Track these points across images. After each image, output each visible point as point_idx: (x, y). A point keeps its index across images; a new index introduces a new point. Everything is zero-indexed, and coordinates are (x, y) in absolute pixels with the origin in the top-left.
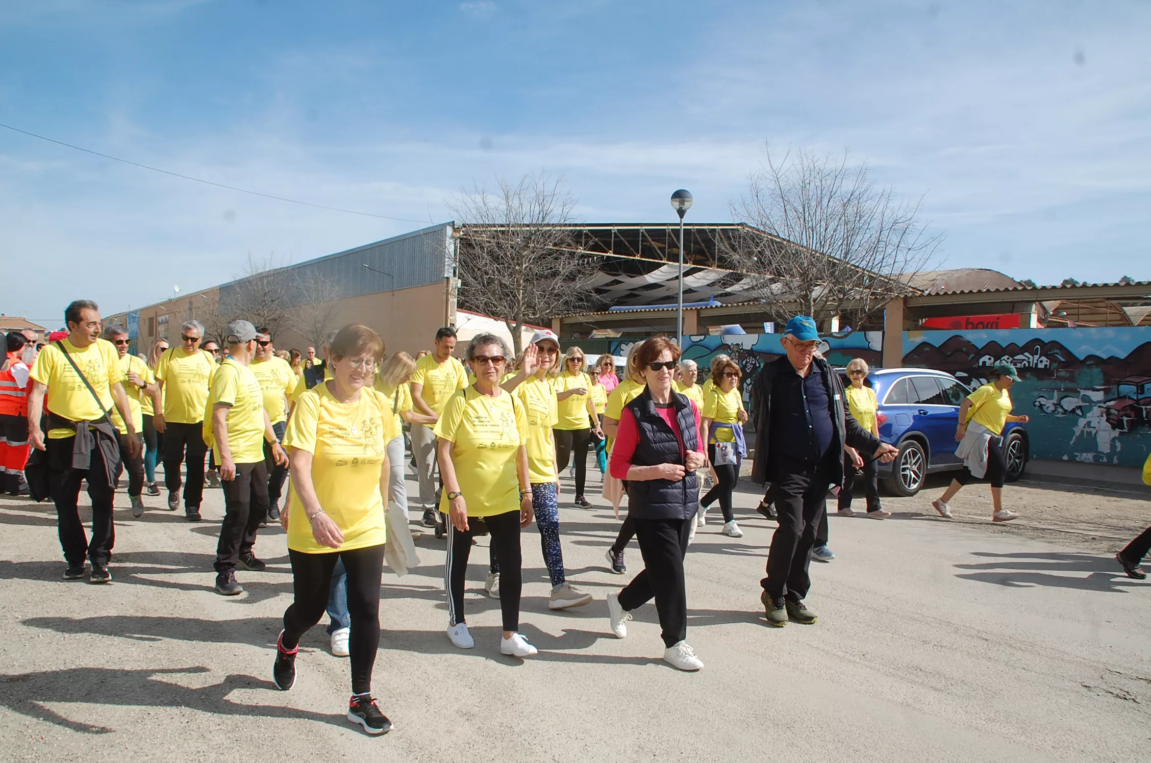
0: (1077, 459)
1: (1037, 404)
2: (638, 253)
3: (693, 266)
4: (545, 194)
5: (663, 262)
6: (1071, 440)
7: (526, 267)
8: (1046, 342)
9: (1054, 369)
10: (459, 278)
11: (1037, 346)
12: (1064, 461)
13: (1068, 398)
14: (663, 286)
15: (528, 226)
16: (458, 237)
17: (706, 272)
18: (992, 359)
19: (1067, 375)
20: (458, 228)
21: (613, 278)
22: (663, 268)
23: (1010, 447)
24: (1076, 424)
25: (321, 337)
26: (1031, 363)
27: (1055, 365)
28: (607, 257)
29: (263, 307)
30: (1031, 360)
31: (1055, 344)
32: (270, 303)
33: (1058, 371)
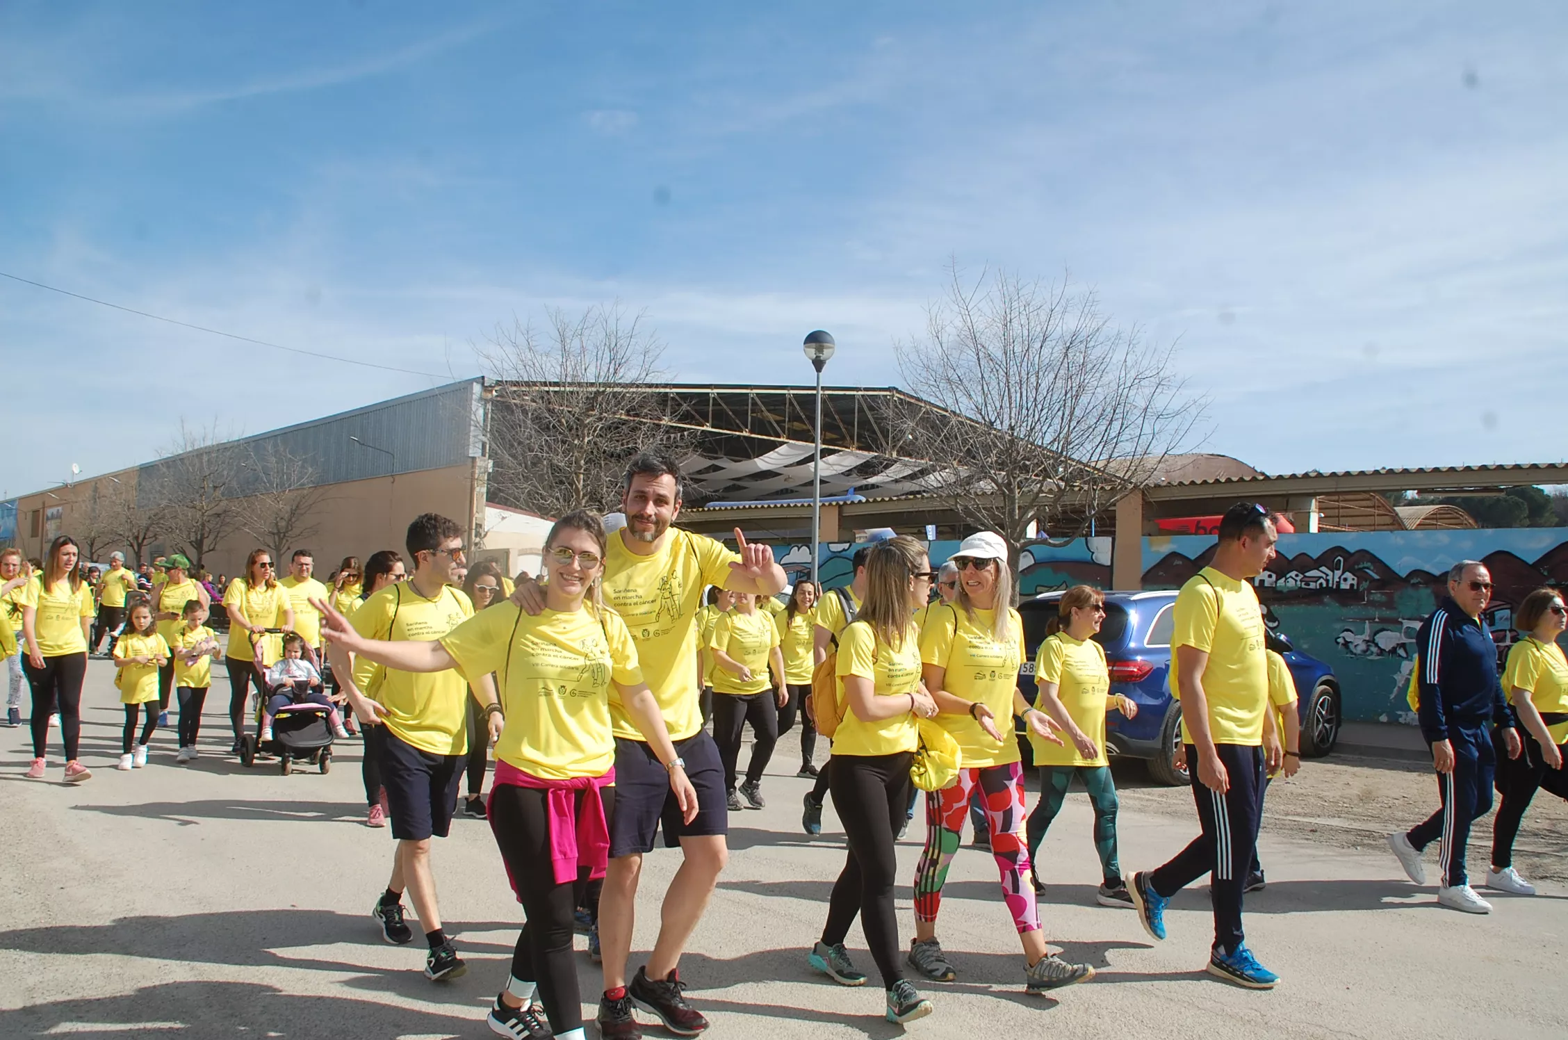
0: (1401, 720)
1: (1340, 640)
2: (747, 428)
4: (619, 335)
5: (781, 440)
6: (1391, 693)
7: (589, 442)
8: (1352, 551)
9: (1364, 589)
10: (489, 458)
11: (1339, 558)
12: (1383, 723)
13: (1385, 632)
14: (781, 474)
15: (592, 384)
16: (492, 401)
17: (841, 455)
18: (1274, 576)
19: (1384, 598)
20: (490, 386)
21: (708, 463)
22: (782, 449)
23: (1318, 706)
24: (1398, 670)
25: (284, 541)
26: (1331, 582)
27: (1365, 585)
28: (703, 431)
29: (201, 496)
30: (1330, 578)
31: (1364, 554)
32: (212, 491)
33: (1369, 593)
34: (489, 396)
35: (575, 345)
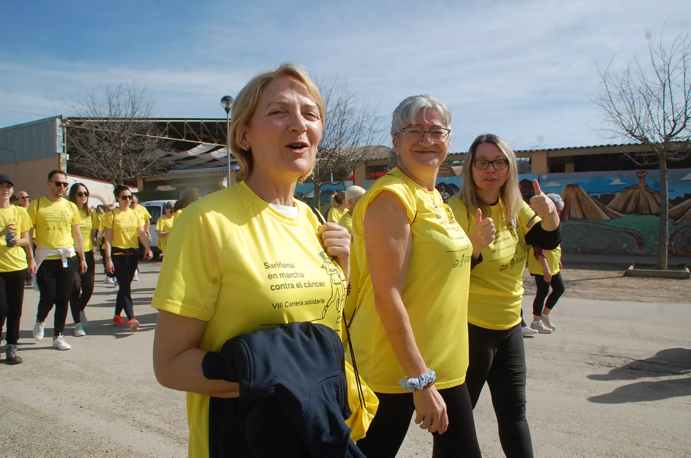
2: (184, 137)
3: (218, 145)
4: (136, 97)
5: (199, 142)
10: (67, 153)
15: (123, 119)
16: (66, 126)
17: (225, 149)
20: (65, 120)
21: (166, 153)
22: (200, 146)
31: (452, 185)
34: (65, 125)
35: (115, 101)
